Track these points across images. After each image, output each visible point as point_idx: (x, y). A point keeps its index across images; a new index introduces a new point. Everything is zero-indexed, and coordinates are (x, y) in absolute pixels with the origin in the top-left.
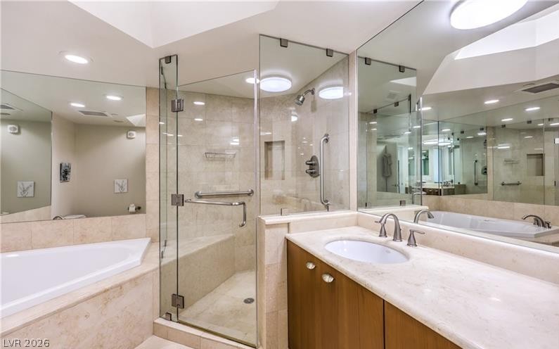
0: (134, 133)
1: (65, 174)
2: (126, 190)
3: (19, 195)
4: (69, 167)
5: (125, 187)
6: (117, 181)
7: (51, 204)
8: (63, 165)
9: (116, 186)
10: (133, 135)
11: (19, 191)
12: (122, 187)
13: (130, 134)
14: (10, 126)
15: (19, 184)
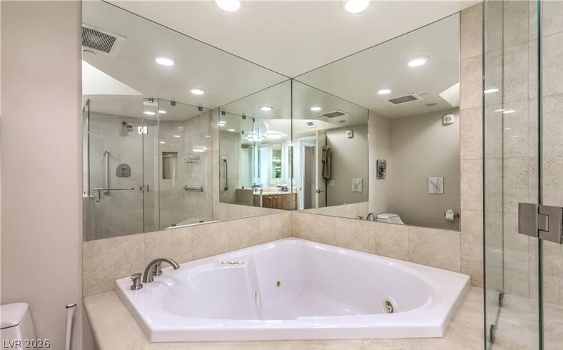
0: (452, 116)
1: (381, 171)
2: (441, 191)
3: (353, 190)
4: (384, 163)
5: (441, 186)
6: (430, 179)
7: (368, 200)
8: (379, 162)
9: (431, 186)
10: (450, 119)
11: (353, 186)
12: (437, 187)
13: (446, 120)
14: (348, 132)
15: (353, 179)
